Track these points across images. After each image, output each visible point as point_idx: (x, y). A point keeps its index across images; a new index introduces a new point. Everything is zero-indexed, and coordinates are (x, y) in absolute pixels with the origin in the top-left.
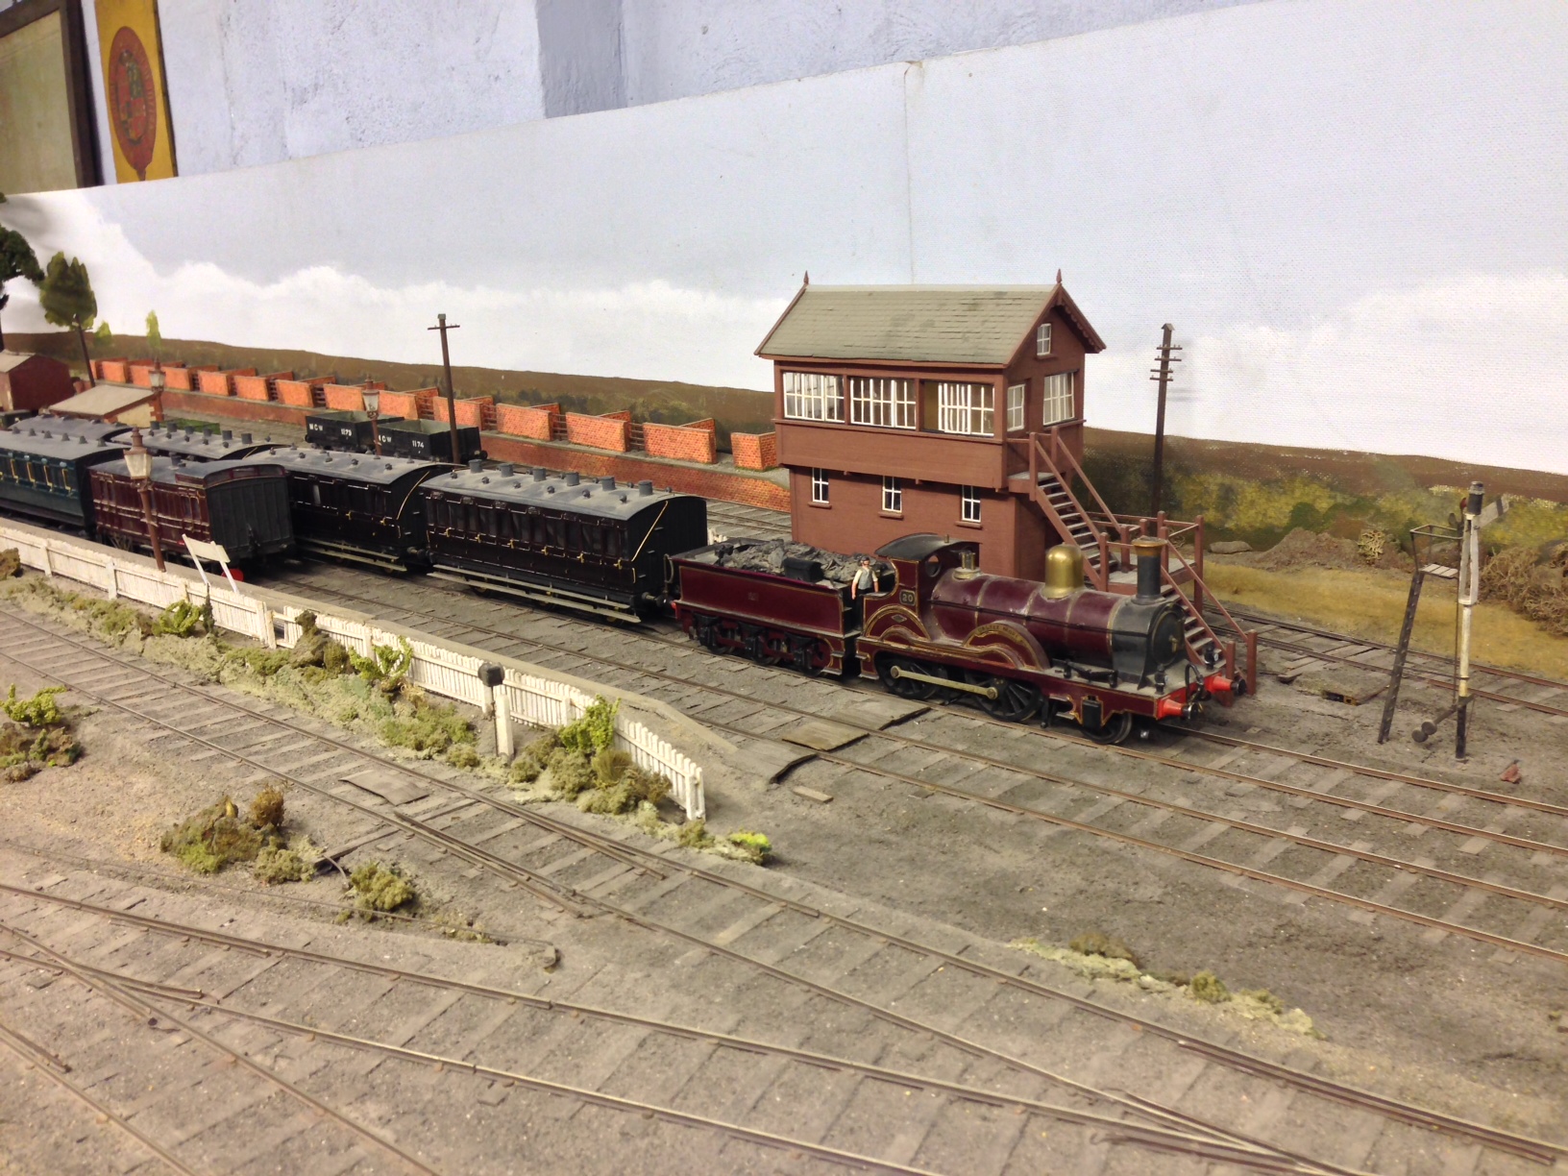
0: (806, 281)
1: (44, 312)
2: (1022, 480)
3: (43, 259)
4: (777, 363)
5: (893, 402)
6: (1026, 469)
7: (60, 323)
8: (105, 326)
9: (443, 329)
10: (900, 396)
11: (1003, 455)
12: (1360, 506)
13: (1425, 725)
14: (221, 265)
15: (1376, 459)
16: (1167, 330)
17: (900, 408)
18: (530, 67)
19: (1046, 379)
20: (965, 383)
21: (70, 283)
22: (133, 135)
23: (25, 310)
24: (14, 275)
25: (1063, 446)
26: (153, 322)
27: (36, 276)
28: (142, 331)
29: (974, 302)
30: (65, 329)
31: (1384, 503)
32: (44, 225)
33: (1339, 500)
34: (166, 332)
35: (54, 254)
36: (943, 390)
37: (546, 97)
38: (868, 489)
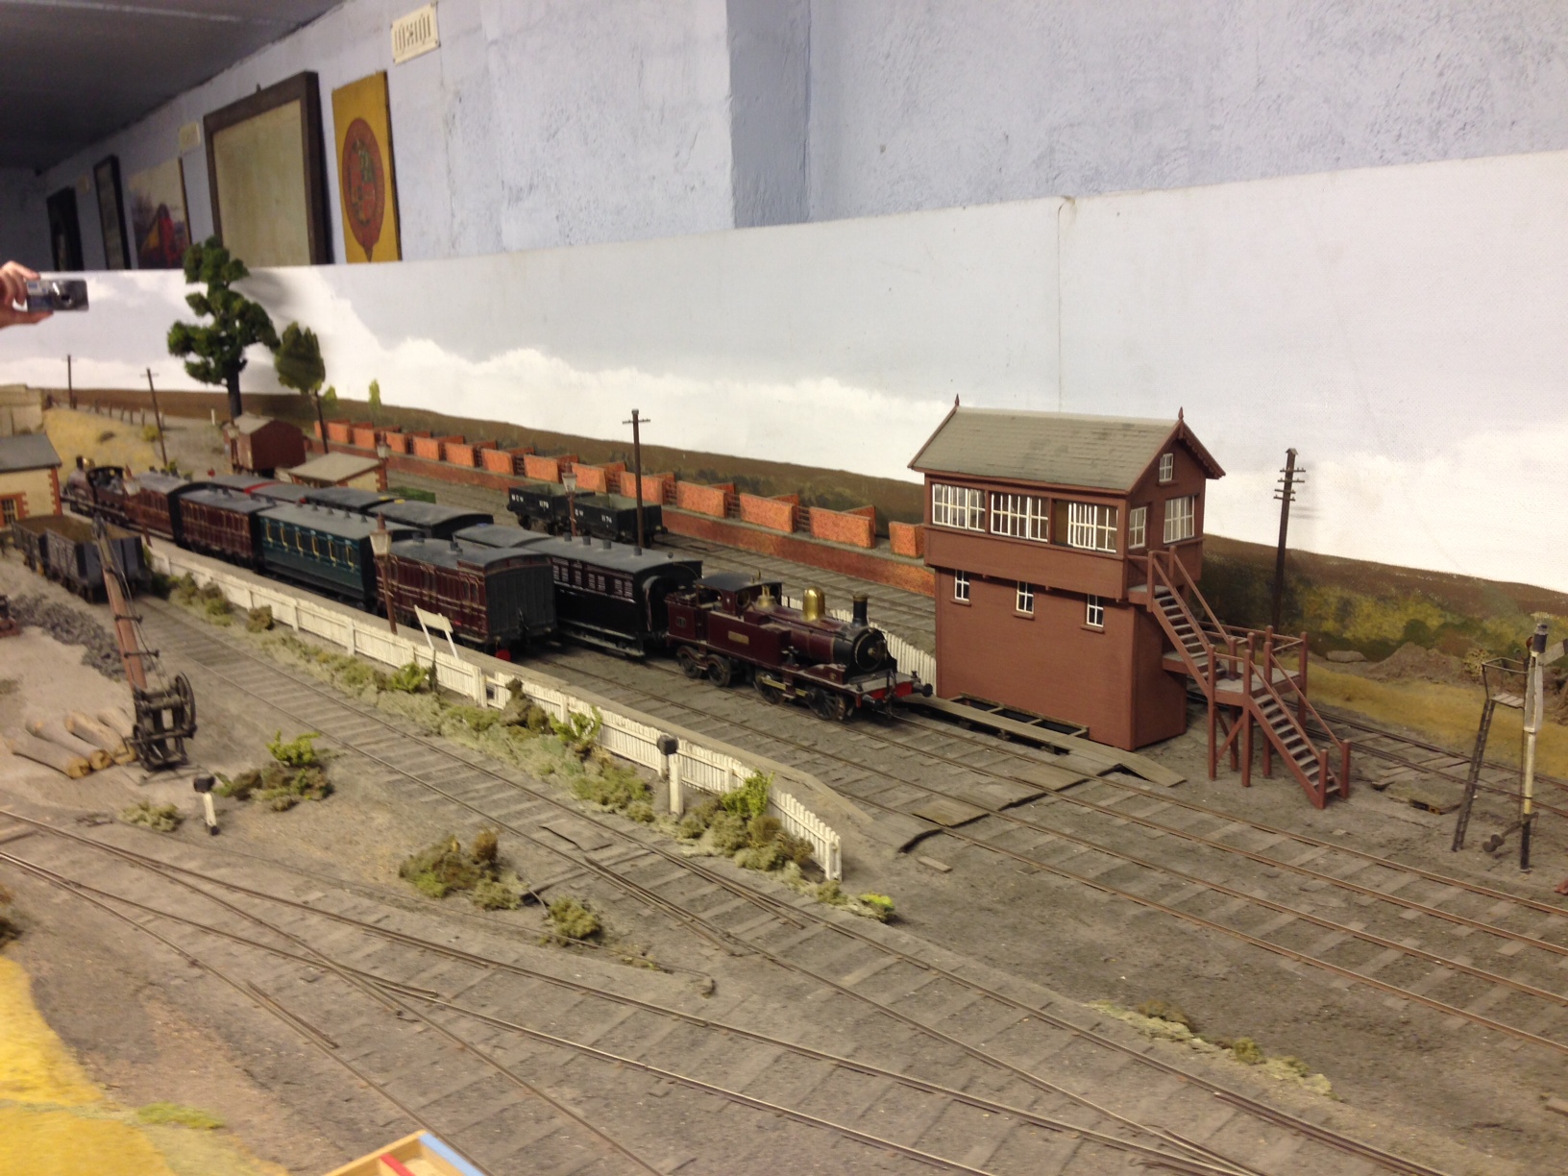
0: (957, 402)
1: (277, 375)
2: (1140, 593)
3: (279, 327)
4: (927, 476)
5: (1028, 516)
6: (1144, 583)
7: (291, 385)
8: (332, 390)
9: (636, 423)
10: (1035, 512)
11: (1124, 570)
12: (1467, 626)
13: (1494, 837)
14: (437, 341)
15: (1483, 584)
16: (1291, 455)
17: (1035, 522)
18: (722, 180)
19: (1167, 502)
20: (1093, 505)
21: (302, 350)
22: (362, 216)
23: (262, 371)
24: (253, 341)
25: (1180, 565)
26: (375, 389)
27: (273, 344)
28: (365, 396)
29: (1104, 431)
30: (296, 391)
31: (1490, 625)
32: (282, 296)
33: (1449, 618)
34: (387, 399)
35: (289, 323)
36: (1073, 509)
37: (735, 207)
38: (1006, 591)
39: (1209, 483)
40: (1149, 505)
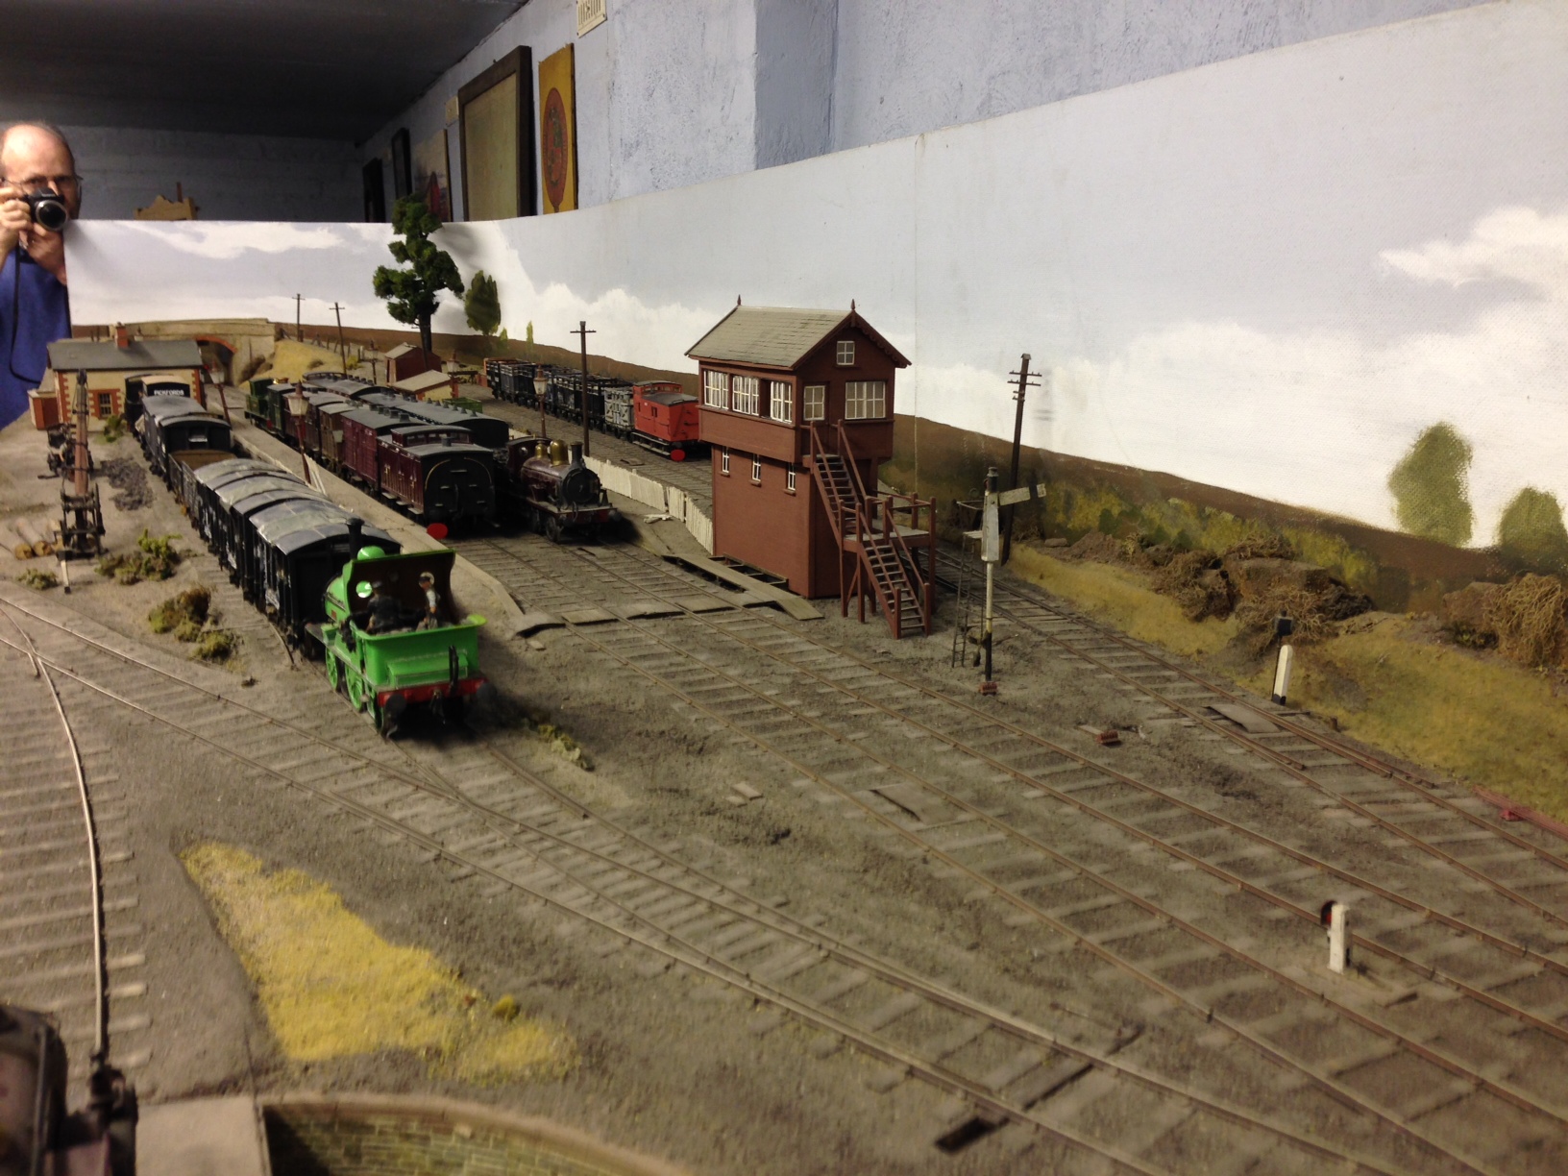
0: (739, 302)
1: (466, 318)
3: (466, 275)
4: (701, 363)
7: (476, 329)
8: (505, 332)
9: (583, 332)
10: (753, 391)
11: (796, 437)
14: (570, 286)
17: (754, 400)
18: (749, 132)
19: (848, 384)
20: (782, 382)
21: (486, 296)
22: (554, 179)
23: (452, 315)
24: (442, 286)
25: (844, 437)
26: (530, 330)
27: (458, 289)
28: (523, 337)
30: (480, 333)
32: (470, 250)
34: (539, 339)
35: (477, 272)
36: (772, 387)
37: (758, 155)
38: (746, 462)
39: (898, 371)
40: (827, 384)
